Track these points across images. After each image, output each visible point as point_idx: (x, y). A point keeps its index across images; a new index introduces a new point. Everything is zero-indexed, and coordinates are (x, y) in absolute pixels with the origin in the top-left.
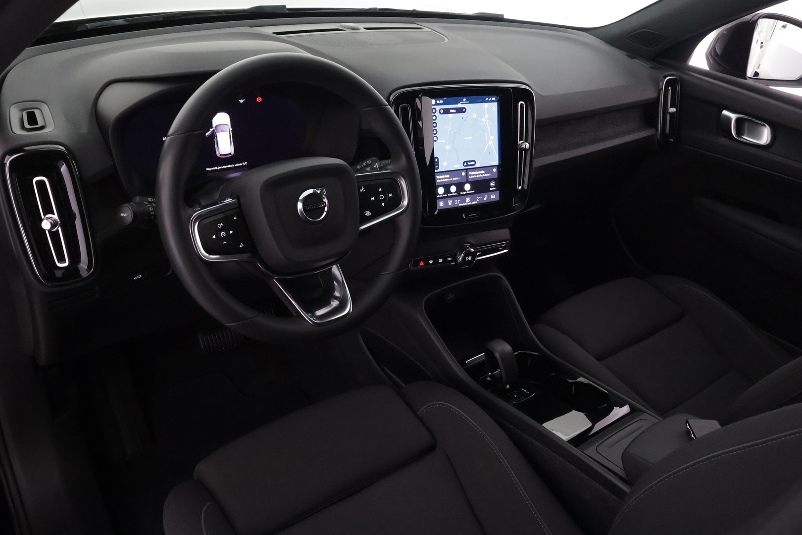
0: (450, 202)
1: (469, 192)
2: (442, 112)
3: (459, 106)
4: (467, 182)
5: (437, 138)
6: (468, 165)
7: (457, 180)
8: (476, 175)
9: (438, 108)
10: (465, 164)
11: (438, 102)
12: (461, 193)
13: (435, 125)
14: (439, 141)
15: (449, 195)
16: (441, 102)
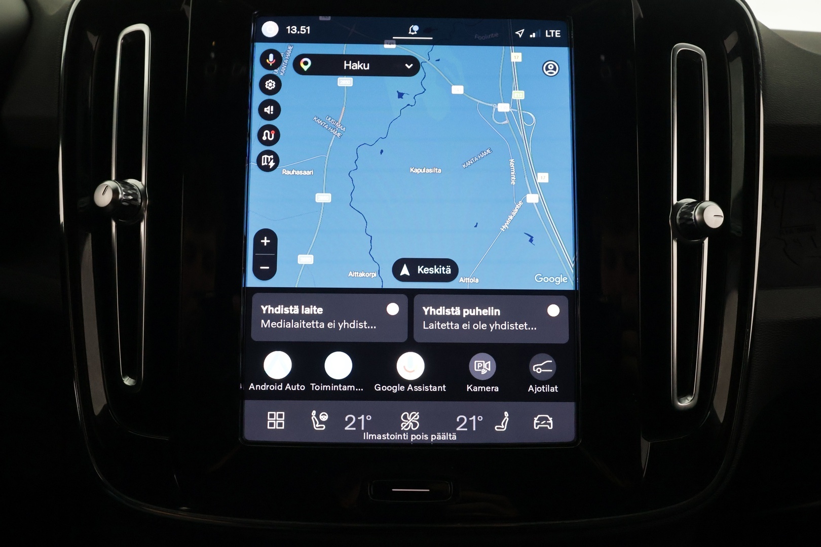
0: (319, 420)
1: (418, 389)
2: (305, 68)
3: (389, 48)
4: (410, 345)
5: (277, 160)
6: (414, 276)
7: (357, 330)
8: (459, 319)
9: (289, 51)
10: (405, 271)
11: (293, 30)
12: (378, 388)
13: (269, 110)
14: (284, 171)
15: (315, 387)
16: (305, 30)
